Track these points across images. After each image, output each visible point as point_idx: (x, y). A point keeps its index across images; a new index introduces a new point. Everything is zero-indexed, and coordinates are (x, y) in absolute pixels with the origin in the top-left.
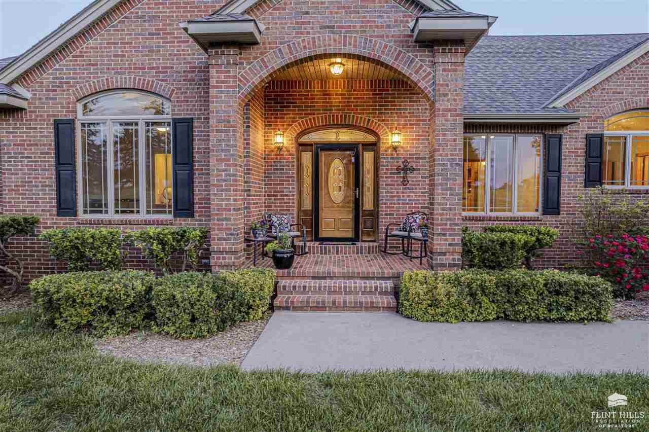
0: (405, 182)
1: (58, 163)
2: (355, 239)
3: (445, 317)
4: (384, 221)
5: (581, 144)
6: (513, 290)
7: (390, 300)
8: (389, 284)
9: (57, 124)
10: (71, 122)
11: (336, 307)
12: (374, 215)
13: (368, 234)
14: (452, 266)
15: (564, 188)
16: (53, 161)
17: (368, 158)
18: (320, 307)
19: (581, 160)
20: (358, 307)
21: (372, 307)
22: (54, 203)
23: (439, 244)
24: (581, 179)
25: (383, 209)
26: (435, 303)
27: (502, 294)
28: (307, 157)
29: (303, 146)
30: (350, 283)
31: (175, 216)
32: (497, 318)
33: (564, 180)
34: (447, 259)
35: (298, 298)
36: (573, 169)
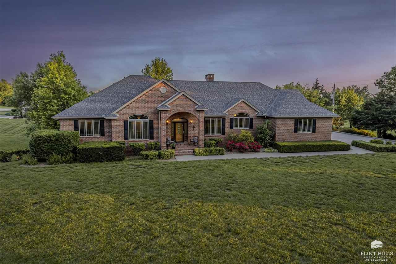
0: (193, 130)
1: (125, 129)
2: (183, 142)
3: (201, 155)
4: (189, 138)
5: (229, 120)
6: (211, 151)
7: (193, 153)
8: (192, 151)
9: (124, 121)
10: (127, 121)
11: (184, 155)
12: (187, 137)
13: (186, 141)
14: (202, 147)
15: (226, 129)
16: (123, 129)
17: (185, 124)
18: (182, 155)
19: (229, 123)
20: (188, 155)
21: (190, 154)
22: (123, 137)
23: (200, 144)
24: (229, 127)
25: (189, 136)
26: (200, 153)
27: (209, 151)
28: (173, 124)
29: (172, 122)
30: (186, 151)
31: (150, 139)
32: (209, 155)
33: (226, 128)
34: (202, 146)
35: (178, 154)
36: (228, 125)
